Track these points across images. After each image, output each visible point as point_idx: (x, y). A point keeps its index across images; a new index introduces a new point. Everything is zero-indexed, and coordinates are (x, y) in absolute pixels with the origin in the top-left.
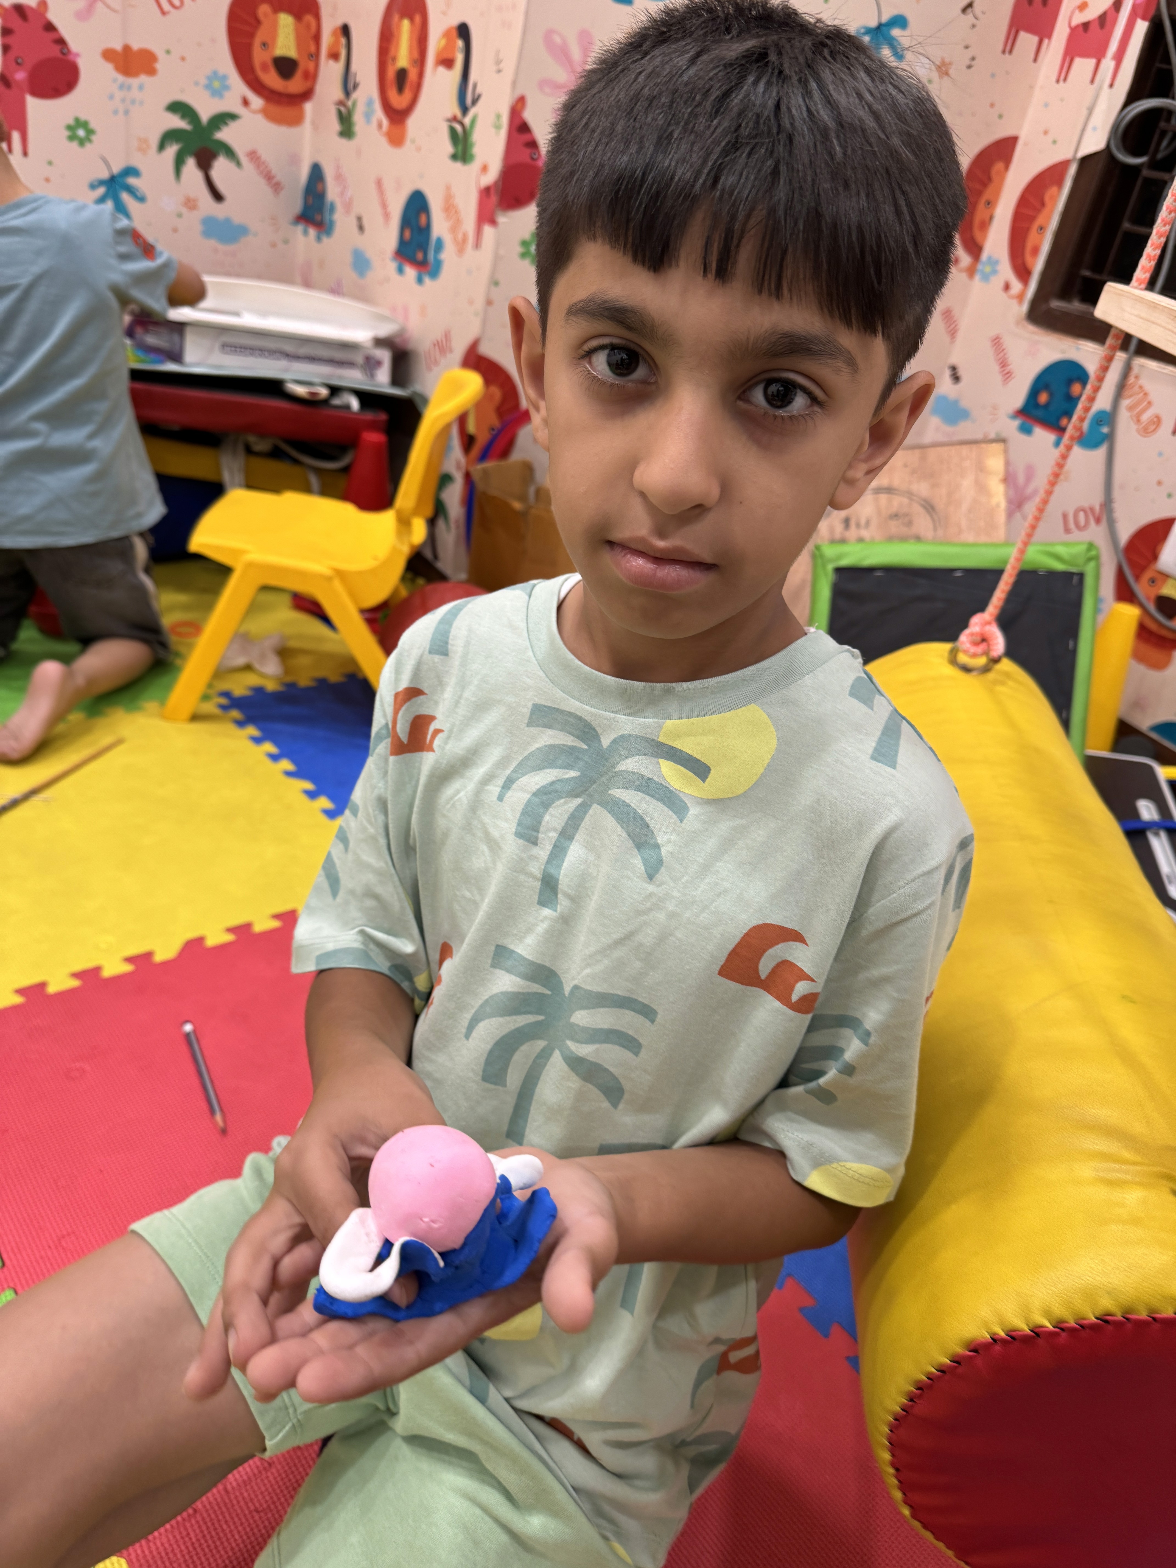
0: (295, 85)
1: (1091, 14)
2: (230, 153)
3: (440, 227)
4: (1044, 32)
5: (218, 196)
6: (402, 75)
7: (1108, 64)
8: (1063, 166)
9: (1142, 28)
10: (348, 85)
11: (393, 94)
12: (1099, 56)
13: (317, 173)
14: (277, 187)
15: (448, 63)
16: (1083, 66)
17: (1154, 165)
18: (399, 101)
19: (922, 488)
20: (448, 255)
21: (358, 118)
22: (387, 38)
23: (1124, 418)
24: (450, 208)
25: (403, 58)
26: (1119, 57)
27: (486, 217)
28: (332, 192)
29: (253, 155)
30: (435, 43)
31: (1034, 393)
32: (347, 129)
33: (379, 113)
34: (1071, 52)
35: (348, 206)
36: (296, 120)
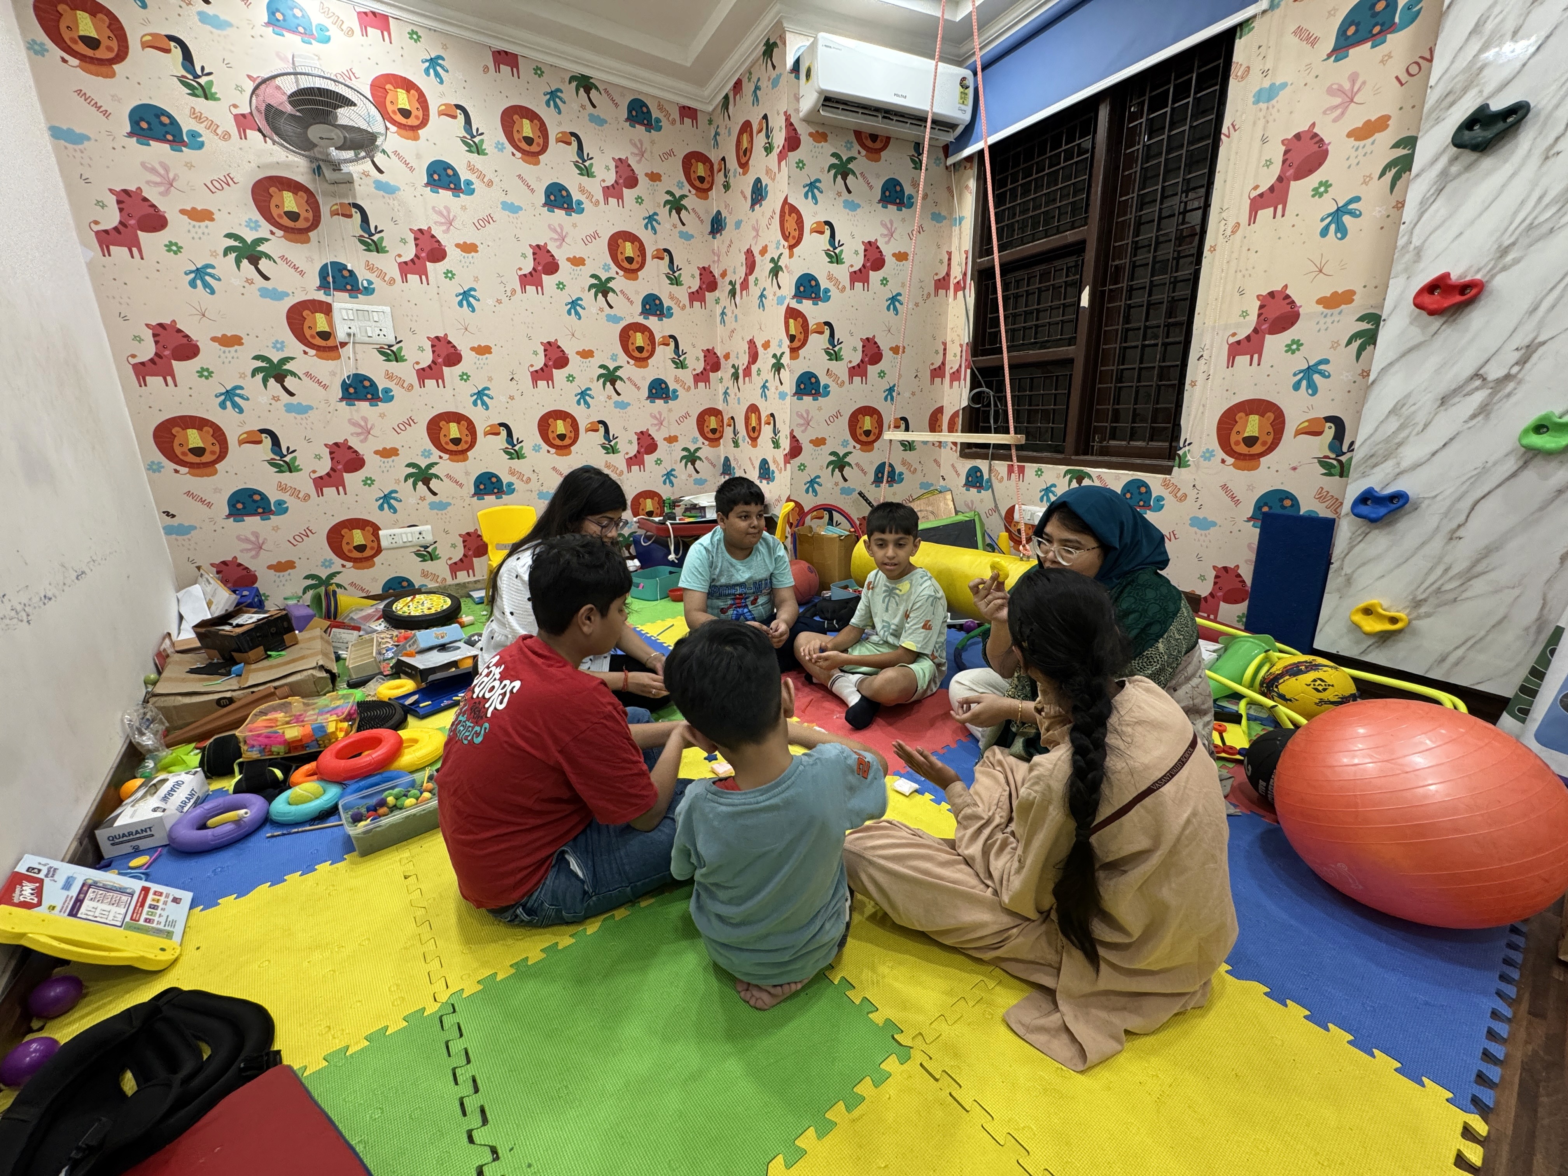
0: (717, 435)
1: (954, 369)
2: (700, 459)
3: (772, 467)
4: (943, 376)
5: (698, 472)
6: (754, 428)
7: (962, 382)
8: (958, 412)
9: (969, 371)
10: (735, 433)
11: (752, 434)
12: (959, 380)
13: (727, 459)
14: (714, 466)
15: (769, 424)
16: (956, 383)
17: (983, 406)
18: (754, 435)
19: (930, 508)
20: (776, 474)
21: (740, 441)
22: (747, 419)
23: (993, 478)
24: (775, 461)
25: (754, 423)
26: (965, 379)
27: (787, 462)
28: (733, 464)
29: (707, 458)
30: (763, 419)
31: (967, 478)
32: (736, 444)
33: (747, 439)
34: (952, 381)
35: (740, 467)
36: (719, 445)
